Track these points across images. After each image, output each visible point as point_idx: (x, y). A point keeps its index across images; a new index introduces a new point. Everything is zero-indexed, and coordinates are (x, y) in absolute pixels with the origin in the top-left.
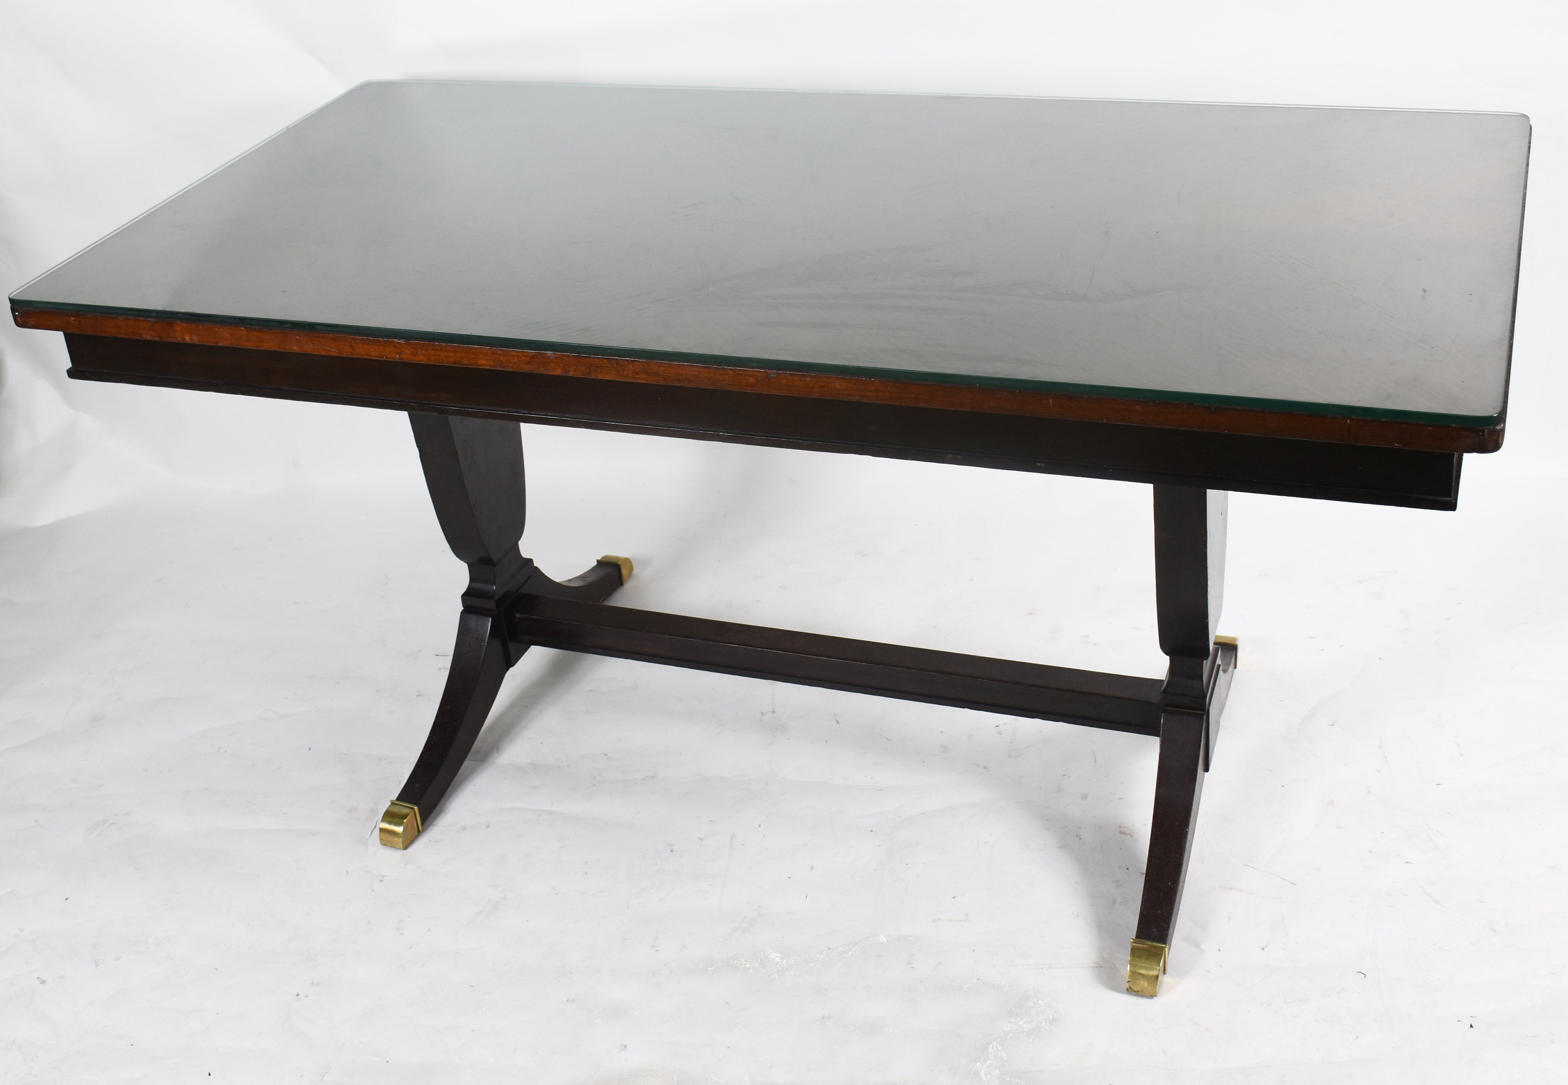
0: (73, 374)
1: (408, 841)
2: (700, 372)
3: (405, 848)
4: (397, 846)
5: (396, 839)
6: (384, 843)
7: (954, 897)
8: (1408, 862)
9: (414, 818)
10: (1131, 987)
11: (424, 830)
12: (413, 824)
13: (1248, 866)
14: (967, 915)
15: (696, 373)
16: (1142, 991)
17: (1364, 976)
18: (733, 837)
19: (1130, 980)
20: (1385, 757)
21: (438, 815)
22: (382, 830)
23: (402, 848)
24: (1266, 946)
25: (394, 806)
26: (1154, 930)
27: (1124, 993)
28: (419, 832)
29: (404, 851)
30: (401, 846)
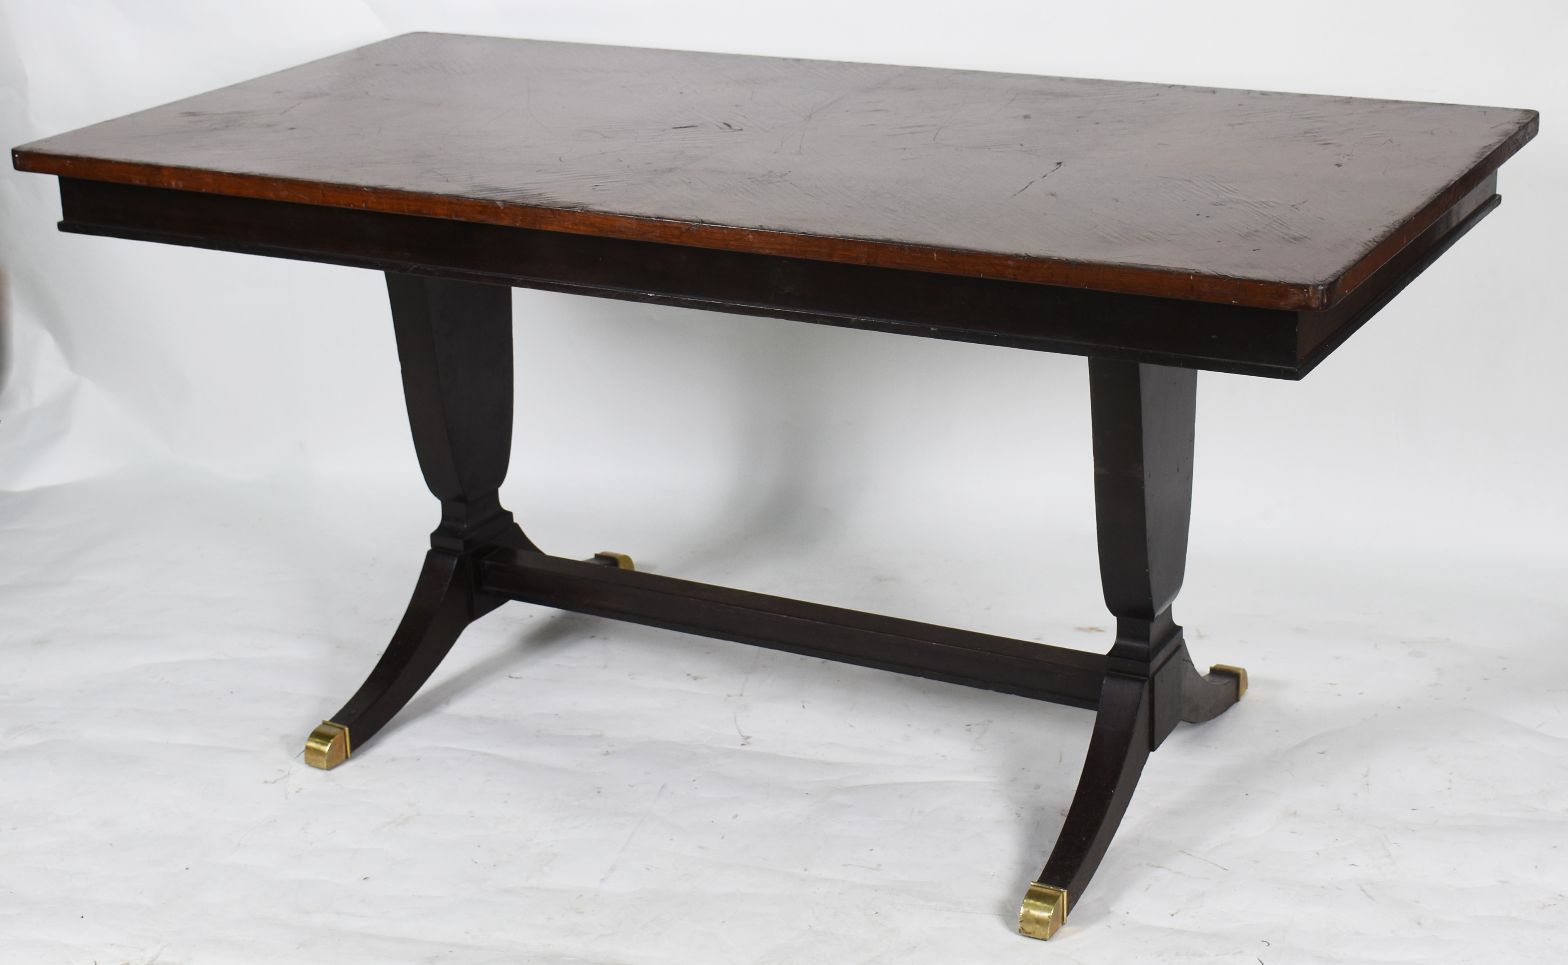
0: (63, 227)
1: (333, 762)
2: (631, 224)
3: (329, 768)
4: (321, 765)
5: (320, 758)
6: (309, 763)
7: (872, 850)
8: (1353, 865)
9: (343, 739)
10: (1023, 927)
11: (352, 758)
12: (341, 746)
13: (1184, 853)
14: (880, 865)
15: (628, 225)
16: (1034, 933)
17: (1267, 944)
18: (664, 787)
19: (1022, 920)
20: (1368, 784)
21: (371, 746)
22: (308, 748)
23: (325, 767)
24: (1177, 913)
25: (325, 726)
26: (1058, 877)
27: (1016, 933)
28: (347, 757)
29: (328, 771)
30: (325, 765)
